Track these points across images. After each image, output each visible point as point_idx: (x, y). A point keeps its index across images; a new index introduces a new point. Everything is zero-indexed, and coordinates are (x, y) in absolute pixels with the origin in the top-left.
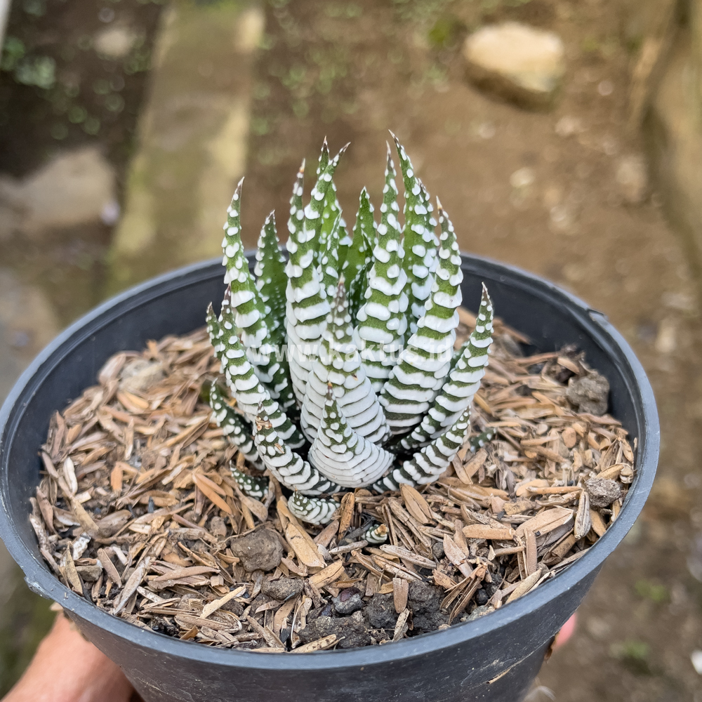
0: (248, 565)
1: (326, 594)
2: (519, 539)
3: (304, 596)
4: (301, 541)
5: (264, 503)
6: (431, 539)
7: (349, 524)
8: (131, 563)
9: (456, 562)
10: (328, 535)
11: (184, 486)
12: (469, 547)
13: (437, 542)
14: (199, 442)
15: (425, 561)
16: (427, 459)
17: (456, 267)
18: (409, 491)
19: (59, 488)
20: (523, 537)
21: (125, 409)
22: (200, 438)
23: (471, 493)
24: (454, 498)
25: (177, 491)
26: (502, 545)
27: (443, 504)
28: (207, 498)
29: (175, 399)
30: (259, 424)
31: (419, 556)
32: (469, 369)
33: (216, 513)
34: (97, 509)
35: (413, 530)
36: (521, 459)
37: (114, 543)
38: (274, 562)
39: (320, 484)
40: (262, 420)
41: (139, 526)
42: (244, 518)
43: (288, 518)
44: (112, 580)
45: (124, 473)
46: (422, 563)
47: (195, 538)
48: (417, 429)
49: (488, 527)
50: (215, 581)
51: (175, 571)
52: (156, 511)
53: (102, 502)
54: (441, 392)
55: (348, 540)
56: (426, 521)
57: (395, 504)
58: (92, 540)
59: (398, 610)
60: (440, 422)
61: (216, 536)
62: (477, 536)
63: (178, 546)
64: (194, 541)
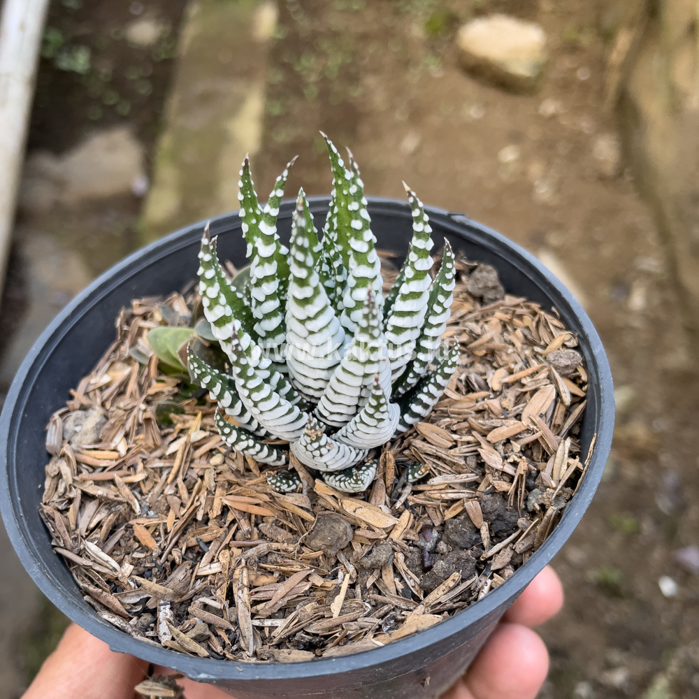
0: (332, 552)
2: (532, 426)
3: (395, 553)
4: (365, 510)
5: (302, 492)
6: (462, 457)
7: (393, 477)
8: (226, 603)
9: (499, 467)
10: (381, 496)
11: (218, 513)
12: (496, 450)
13: (466, 457)
14: (193, 465)
15: (467, 477)
16: (432, 396)
17: (428, 234)
18: (424, 428)
19: (100, 573)
20: (533, 423)
21: (94, 468)
22: (192, 461)
23: (466, 404)
24: (456, 416)
25: (216, 520)
26: (521, 436)
27: (451, 424)
28: (245, 512)
30: (313, 435)
31: (462, 475)
34: (146, 573)
35: (444, 456)
37: (196, 595)
38: (350, 538)
41: (204, 568)
42: (292, 514)
43: (334, 496)
44: (221, 628)
45: (147, 527)
47: (266, 553)
48: (411, 375)
51: (279, 593)
52: (210, 547)
53: (148, 565)
54: (422, 337)
55: (400, 490)
56: (450, 444)
57: (418, 443)
58: (172, 604)
59: (477, 525)
60: (427, 362)
61: (283, 542)
62: (500, 439)
63: (260, 568)
64: (267, 555)
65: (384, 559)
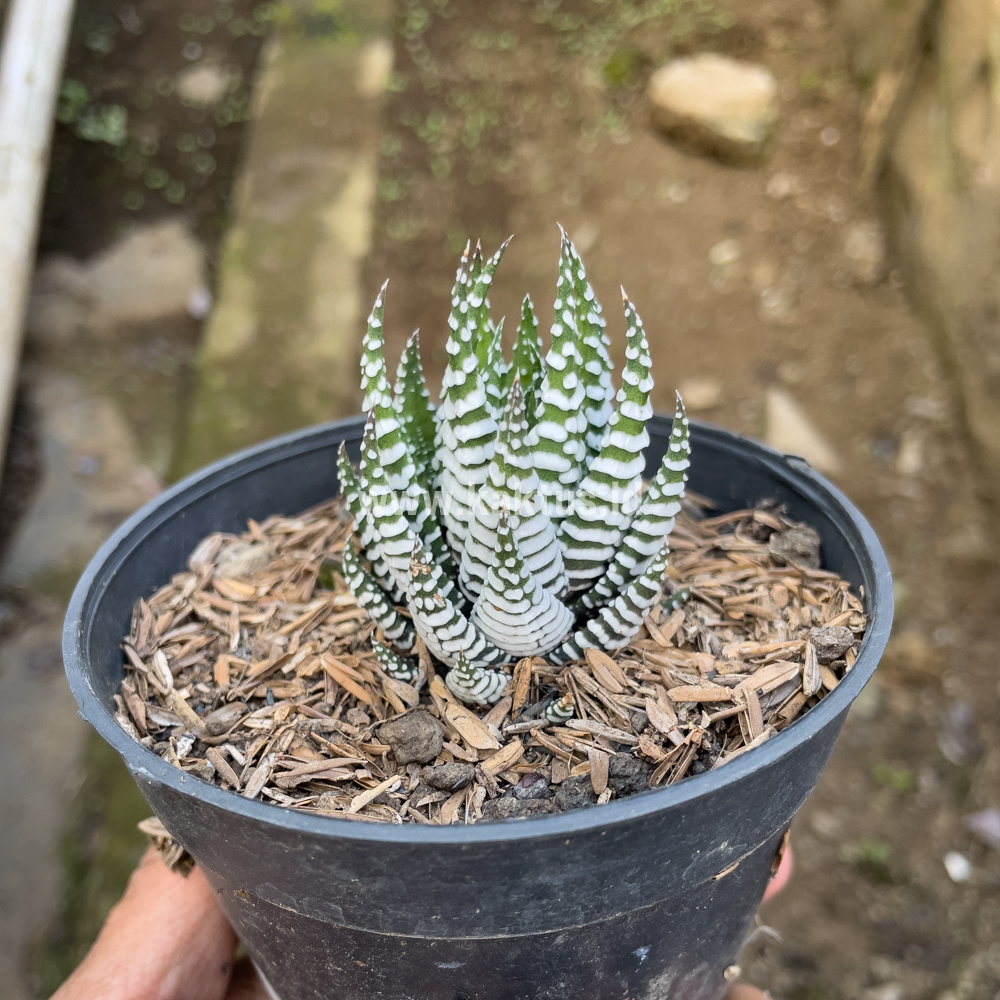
0: (402, 755)
1: (503, 783)
2: (738, 699)
3: (476, 784)
4: (467, 721)
5: (413, 685)
6: (628, 710)
7: (524, 698)
8: (250, 762)
9: (664, 729)
10: (500, 712)
11: (310, 673)
12: (677, 715)
13: (635, 712)
14: (323, 628)
15: (623, 735)
16: (617, 614)
17: (646, 369)
18: (595, 655)
19: (150, 685)
20: (743, 697)
21: (223, 597)
22: (323, 623)
23: (671, 659)
24: (651, 664)
25: (302, 680)
26: (717, 708)
27: (638, 670)
28: (340, 686)
29: (287, 585)
30: (416, 569)
31: (616, 730)
32: (664, 499)
33: (352, 705)
34: (199, 708)
35: (605, 700)
36: (725, 623)
37: (227, 741)
38: (435, 750)
39: (487, 651)
40: (419, 562)
41: (257, 721)
42: (390, 705)
43: (445, 699)
44: (227, 783)
45: (231, 666)
46: (621, 737)
47: (331, 730)
48: (602, 581)
49: (698, 688)
50: (361, 774)
51: (310, 764)
52: (277, 704)
53: (205, 700)
54: (629, 532)
55: (525, 718)
56: (621, 689)
57: (580, 673)
58: (197, 740)
59: (597, 790)
60: (629, 570)
61: (356, 726)
62: (686, 699)
63: (310, 739)
64: (330, 734)
65: (451, 776)
